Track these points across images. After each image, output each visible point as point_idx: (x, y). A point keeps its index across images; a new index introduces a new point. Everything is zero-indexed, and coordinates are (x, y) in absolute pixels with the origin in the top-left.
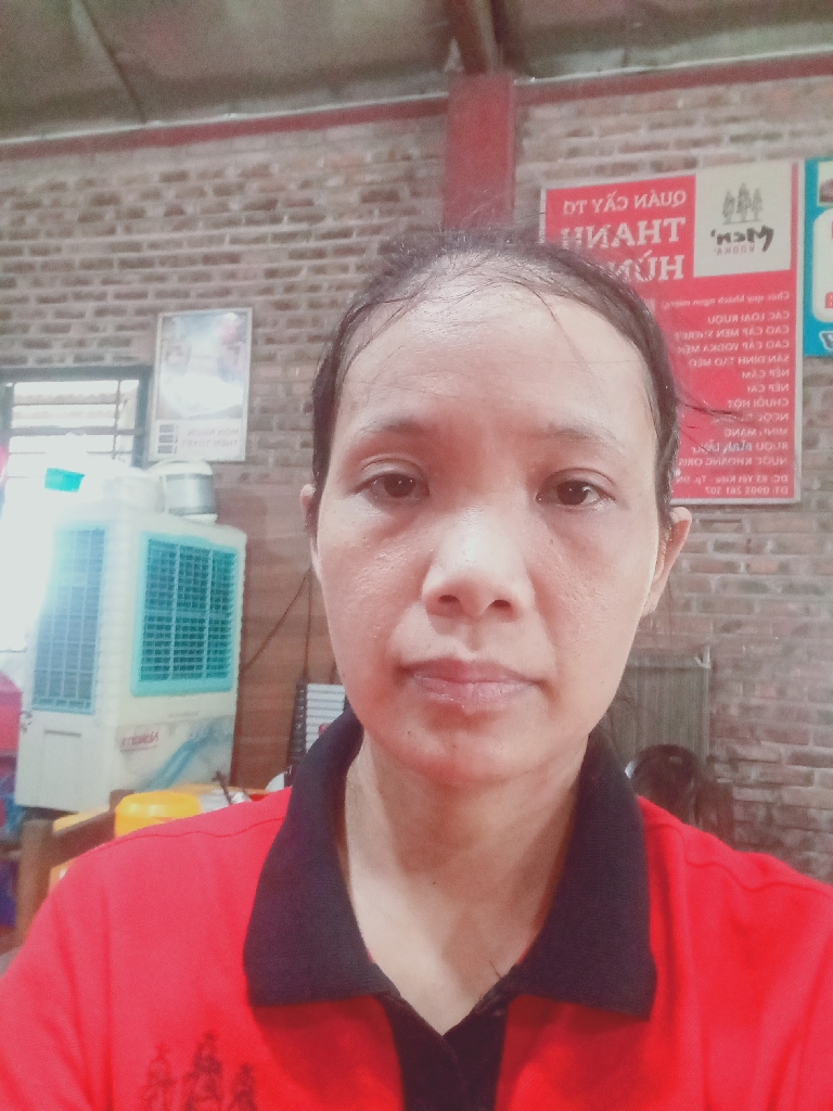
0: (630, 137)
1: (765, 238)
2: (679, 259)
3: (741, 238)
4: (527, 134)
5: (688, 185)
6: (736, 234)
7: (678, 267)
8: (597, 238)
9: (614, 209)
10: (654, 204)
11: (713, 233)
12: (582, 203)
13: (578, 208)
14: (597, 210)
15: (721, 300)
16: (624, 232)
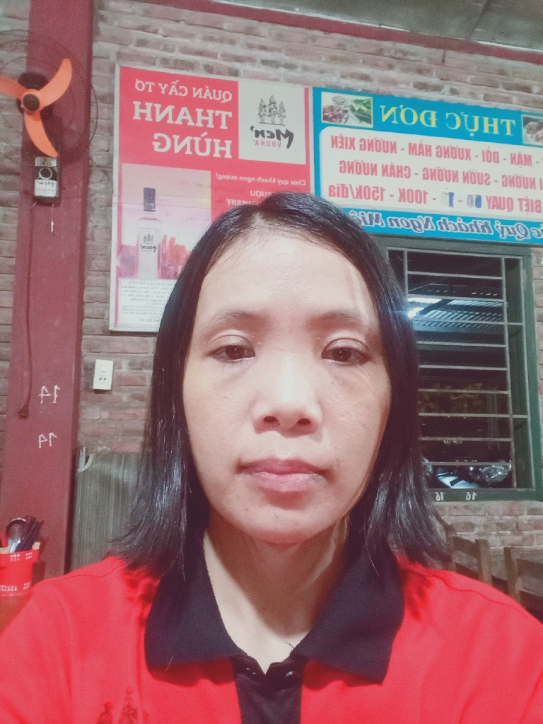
0: (187, 41)
1: (288, 138)
2: (228, 143)
3: (272, 136)
4: (103, 18)
5: (233, 87)
6: (268, 132)
7: (228, 149)
8: (164, 113)
9: (177, 94)
10: (208, 97)
11: (252, 128)
12: (151, 84)
13: (147, 87)
14: (163, 92)
15: (259, 179)
16: (185, 115)
